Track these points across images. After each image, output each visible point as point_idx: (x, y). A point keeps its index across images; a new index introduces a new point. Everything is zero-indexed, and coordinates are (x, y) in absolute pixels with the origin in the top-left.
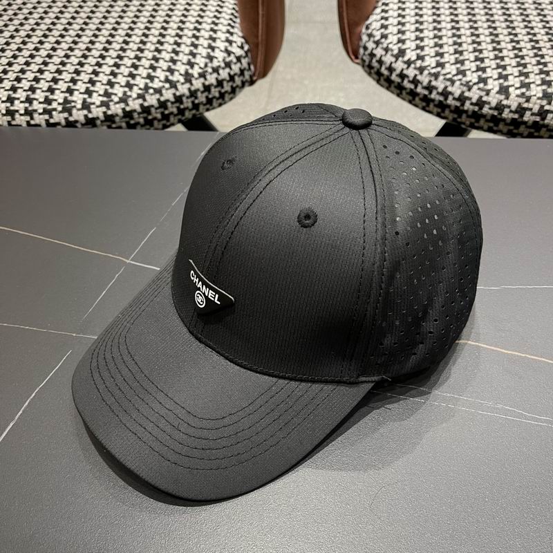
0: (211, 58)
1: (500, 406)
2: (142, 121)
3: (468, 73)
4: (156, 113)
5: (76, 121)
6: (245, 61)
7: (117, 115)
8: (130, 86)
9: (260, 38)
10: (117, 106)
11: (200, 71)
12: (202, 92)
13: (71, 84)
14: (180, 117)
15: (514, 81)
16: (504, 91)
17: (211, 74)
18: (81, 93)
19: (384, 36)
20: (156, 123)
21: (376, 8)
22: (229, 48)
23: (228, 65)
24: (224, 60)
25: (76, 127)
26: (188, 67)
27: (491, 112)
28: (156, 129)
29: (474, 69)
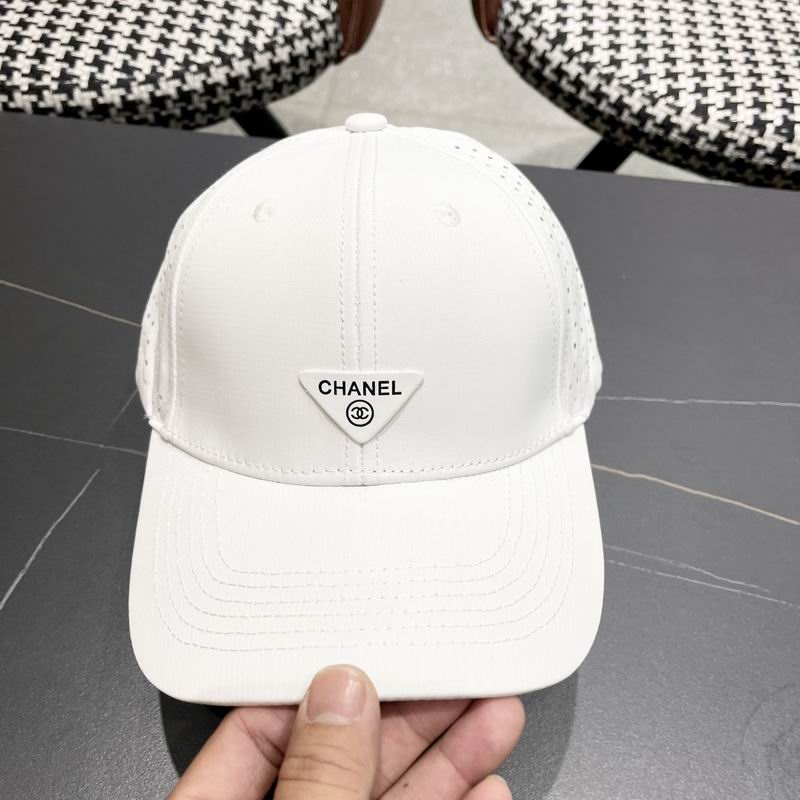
0: (282, 21)
1: (683, 565)
2: (177, 112)
3: (653, 79)
4: (200, 101)
5: (79, 108)
6: (331, 29)
7: (141, 102)
8: (160, 57)
10: (143, 88)
11: (267, 41)
12: (269, 73)
13: (71, 49)
14: (233, 109)
17: (282, 46)
18: (86, 64)
19: (537, 9)
20: (198, 116)
22: (310, 8)
23: (307, 33)
24: (301, 26)
25: (78, 117)
26: (248, 33)
29: (662, 73)
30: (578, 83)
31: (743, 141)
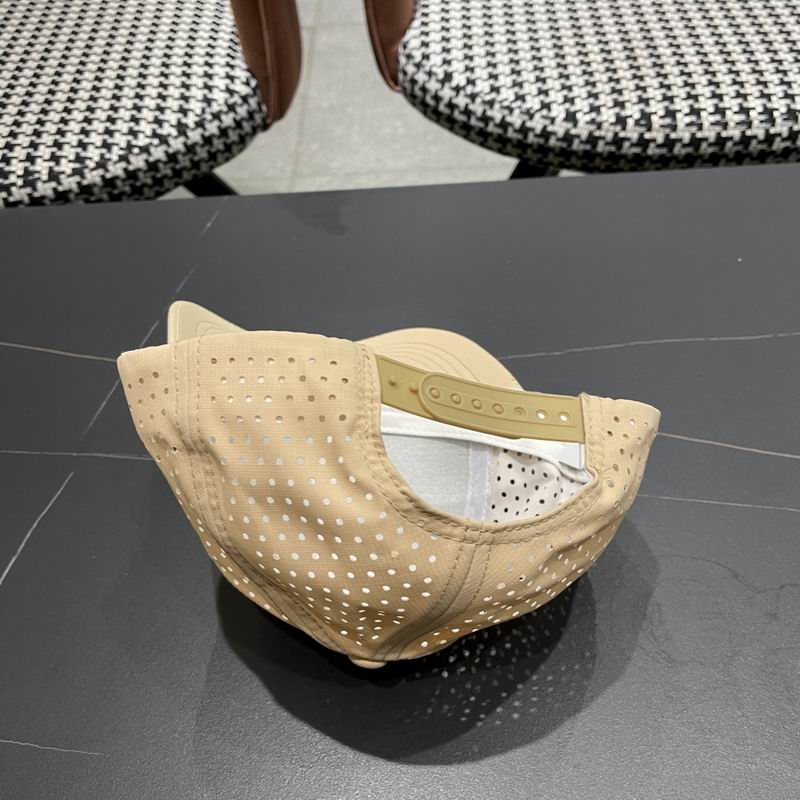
0: (208, 101)
2: (127, 189)
3: (528, 98)
4: (146, 177)
5: (43, 197)
6: (253, 102)
7: (95, 185)
8: (107, 146)
9: (270, 71)
10: (95, 173)
11: (197, 119)
12: (202, 146)
13: (31, 150)
14: (176, 180)
15: (581, 105)
16: (571, 117)
17: (211, 121)
18: (45, 161)
19: (426, 57)
20: (146, 191)
21: (413, 19)
22: (232, 87)
23: (232, 108)
24: (226, 103)
25: (43, 204)
26: (180, 115)
27: (559, 144)
28: (148, 198)
29: (535, 92)
30: (467, 112)
31: (610, 136)
